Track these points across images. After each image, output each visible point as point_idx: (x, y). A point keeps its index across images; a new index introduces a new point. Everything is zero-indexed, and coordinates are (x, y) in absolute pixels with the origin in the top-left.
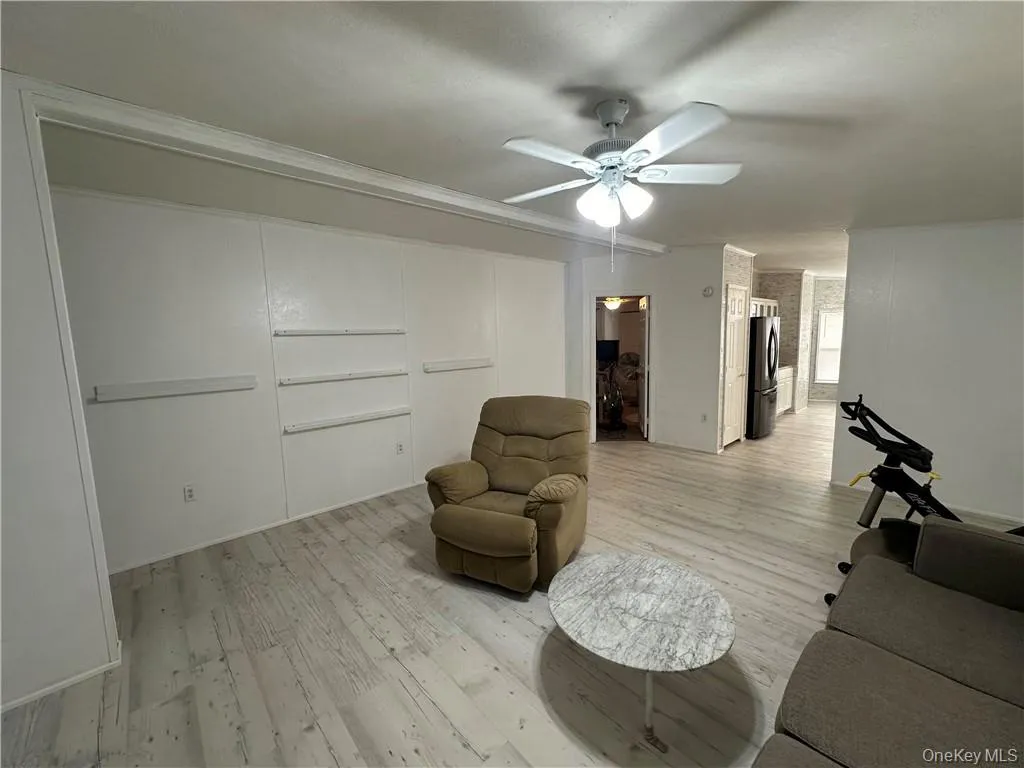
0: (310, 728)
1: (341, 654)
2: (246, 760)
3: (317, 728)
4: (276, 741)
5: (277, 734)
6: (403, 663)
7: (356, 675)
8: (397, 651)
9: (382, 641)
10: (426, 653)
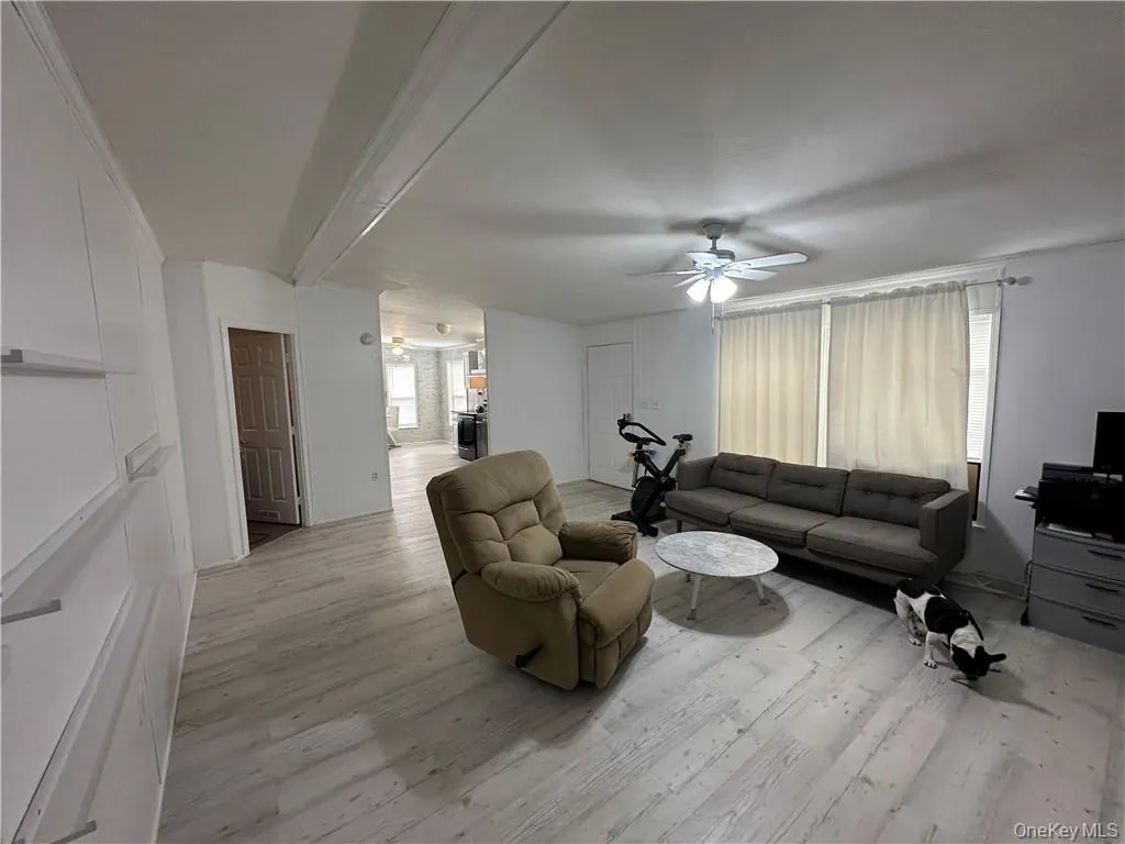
0: (866, 780)
1: (764, 784)
2: (934, 830)
3: (861, 776)
4: (899, 809)
5: (893, 811)
6: (753, 719)
7: (788, 756)
8: (741, 727)
9: (729, 744)
10: (736, 703)
